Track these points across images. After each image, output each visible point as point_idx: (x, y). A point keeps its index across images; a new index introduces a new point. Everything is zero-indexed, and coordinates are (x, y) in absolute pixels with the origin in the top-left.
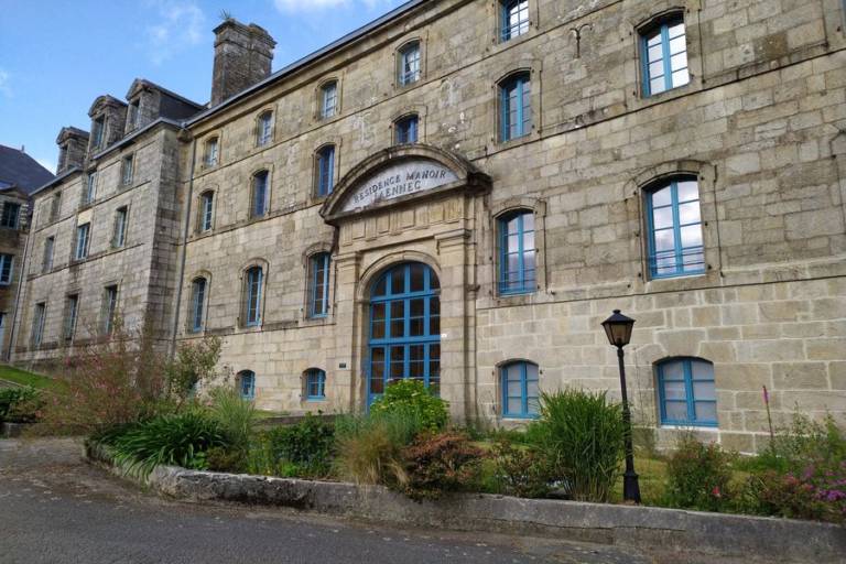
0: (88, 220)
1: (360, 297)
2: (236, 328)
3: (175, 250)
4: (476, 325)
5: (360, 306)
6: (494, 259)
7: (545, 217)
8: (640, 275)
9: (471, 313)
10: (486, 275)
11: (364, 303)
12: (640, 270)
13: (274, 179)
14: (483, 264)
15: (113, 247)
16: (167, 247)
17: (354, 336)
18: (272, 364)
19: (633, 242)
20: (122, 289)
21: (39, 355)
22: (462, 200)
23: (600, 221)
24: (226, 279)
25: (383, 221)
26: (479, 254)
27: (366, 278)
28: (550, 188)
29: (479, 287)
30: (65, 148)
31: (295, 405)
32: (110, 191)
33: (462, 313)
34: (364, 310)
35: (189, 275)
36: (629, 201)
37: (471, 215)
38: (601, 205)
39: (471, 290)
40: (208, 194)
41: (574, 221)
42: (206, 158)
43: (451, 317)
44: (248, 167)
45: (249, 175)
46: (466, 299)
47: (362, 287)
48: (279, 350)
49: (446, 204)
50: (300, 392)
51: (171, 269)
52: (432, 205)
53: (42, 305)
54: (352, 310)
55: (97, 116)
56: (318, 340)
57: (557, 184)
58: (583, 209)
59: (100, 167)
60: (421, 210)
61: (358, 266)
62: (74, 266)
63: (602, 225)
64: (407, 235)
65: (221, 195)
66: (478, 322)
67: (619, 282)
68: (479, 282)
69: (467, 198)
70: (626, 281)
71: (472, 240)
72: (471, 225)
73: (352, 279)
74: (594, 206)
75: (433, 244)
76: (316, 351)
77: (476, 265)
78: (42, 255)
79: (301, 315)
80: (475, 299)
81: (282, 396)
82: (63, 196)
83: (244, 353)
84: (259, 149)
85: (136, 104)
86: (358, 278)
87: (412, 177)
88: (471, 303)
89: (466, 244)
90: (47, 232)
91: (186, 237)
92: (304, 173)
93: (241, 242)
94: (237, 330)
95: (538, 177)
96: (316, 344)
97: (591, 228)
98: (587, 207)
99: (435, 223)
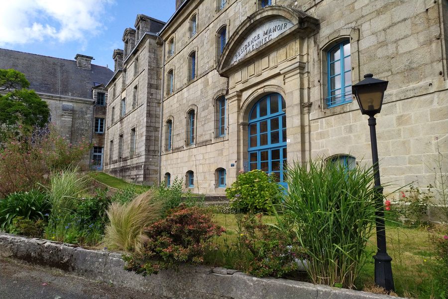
0: (125, 96)
1: (241, 121)
2: (185, 146)
3: (159, 106)
4: (310, 132)
5: (241, 127)
6: (322, 81)
7: (358, 41)
8: (441, 74)
9: (306, 123)
10: (316, 94)
11: (244, 124)
12: (441, 69)
13: (198, 55)
14: (314, 86)
15: (133, 108)
16: (154, 104)
17: (238, 146)
18: (201, 167)
19: (434, 45)
20: (137, 129)
21: (112, 166)
22: (298, 42)
23: (404, 34)
24: (180, 119)
25: (251, 68)
26: (311, 80)
27: (244, 108)
28: (363, 17)
29: (312, 103)
30: (116, 61)
31: (212, 191)
32: (131, 79)
33: (300, 124)
34: (244, 129)
35: (165, 120)
36: (430, 11)
37: (305, 52)
38: (405, 20)
39: (305, 106)
40: (171, 72)
41: (382, 38)
42: (170, 52)
43: (293, 128)
44: (187, 52)
45: (187, 56)
46: (302, 113)
47: (242, 114)
48: (203, 158)
49: (288, 47)
50: (214, 182)
51: (157, 117)
52: (279, 49)
53: (112, 142)
54: (236, 130)
55: (126, 40)
56: (222, 150)
57: (368, 12)
58: (390, 27)
59: (128, 67)
60: (273, 55)
61: (239, 100)
62: (121, 120)
63: (406, 37)
64: (266, 75)
65: (176, 71)
66: (312, 129)
67: (422, 83)
68: (311, 100)
69: (302, 39)
70: (429, 81)
71: (306, 70)
72: (305, 59)
73: (236, 109)
74: (399, 22)
75: (281, 77)
76: (220, 157)
77: (309, 88)
78: (111, 116)
79: (213, 135)
80: (309, 113)
81: (206, 185)
82: (117, 85)
83: (189, 161)
84: (191, 39)
85: (138, 29)
86: (239, 108)
87: (266, 34)
88: (306, 116)
89: (301, 74)
90: (112, 105)
91: (163, 98)
92: (212, 48)
93: (185, 96)
94: (185, 148)
95: (353, 10)
96: (220, 153)
97: (396, 42)
98: (393, 25)
99: (281, 63)
